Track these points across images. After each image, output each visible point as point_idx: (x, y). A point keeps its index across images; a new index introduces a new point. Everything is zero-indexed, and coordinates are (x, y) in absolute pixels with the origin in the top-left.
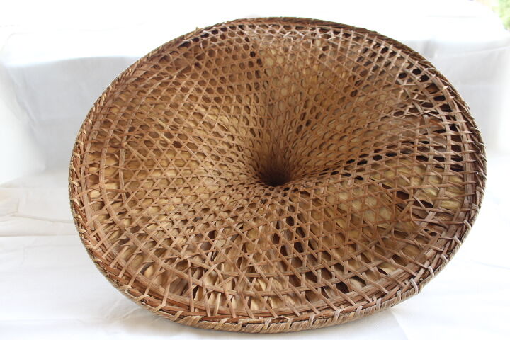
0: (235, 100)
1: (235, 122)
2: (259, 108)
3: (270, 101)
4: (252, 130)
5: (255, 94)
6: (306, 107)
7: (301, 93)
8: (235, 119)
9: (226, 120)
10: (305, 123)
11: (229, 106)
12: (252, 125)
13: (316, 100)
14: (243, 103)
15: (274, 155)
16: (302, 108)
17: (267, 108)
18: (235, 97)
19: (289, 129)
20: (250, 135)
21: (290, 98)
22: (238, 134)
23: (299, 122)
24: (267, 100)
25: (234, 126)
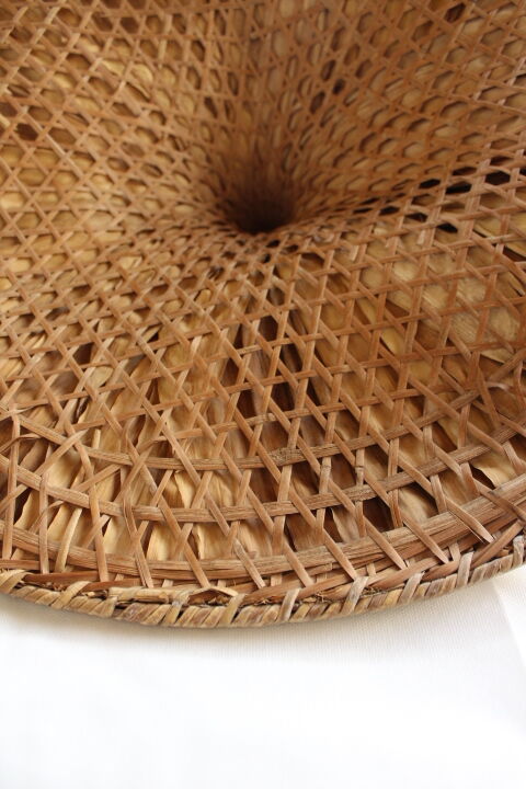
0: (169, 26)
1: (169, 79)
2: (226, 47)
3: (253, 30)
4: (208, 102)
5: (217, 12)
6: (335, 47)
7: (327, 11)
8: (167, 72)
9: (146, 74)
10: (332, 87)
11: (155, 41)
12: (208, 89)
13: (360, 28)
14: (190, 32)
15: (261, 161)
16: (327, 48)
17: (245, 50)
18: (169, 19)
19: (295, 101)
20: (204, 113)
21: (301, 24)
22: (174, 111)
23: (317, 84)
24: (248, 28)
25: (165, 92)
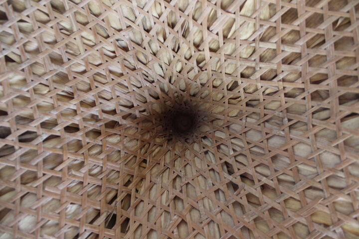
0: (289, 50)
1: (245, 52)
5: (303, 90)
6: (264, 187)
8: (250, 51)
10: (234, 181)
11: (276, 39)
12: (243, 84)
14: (285, 67)
16: (264, 180)
22: (223, 58)
23: (239, 170)
25: (235, 50)
